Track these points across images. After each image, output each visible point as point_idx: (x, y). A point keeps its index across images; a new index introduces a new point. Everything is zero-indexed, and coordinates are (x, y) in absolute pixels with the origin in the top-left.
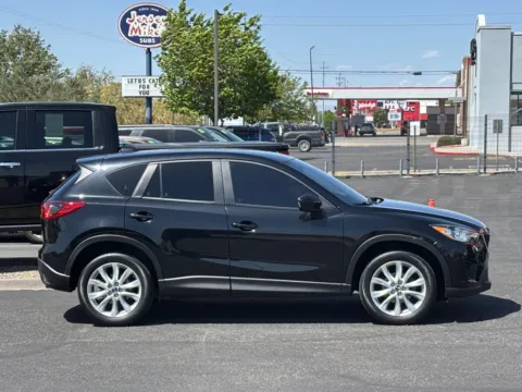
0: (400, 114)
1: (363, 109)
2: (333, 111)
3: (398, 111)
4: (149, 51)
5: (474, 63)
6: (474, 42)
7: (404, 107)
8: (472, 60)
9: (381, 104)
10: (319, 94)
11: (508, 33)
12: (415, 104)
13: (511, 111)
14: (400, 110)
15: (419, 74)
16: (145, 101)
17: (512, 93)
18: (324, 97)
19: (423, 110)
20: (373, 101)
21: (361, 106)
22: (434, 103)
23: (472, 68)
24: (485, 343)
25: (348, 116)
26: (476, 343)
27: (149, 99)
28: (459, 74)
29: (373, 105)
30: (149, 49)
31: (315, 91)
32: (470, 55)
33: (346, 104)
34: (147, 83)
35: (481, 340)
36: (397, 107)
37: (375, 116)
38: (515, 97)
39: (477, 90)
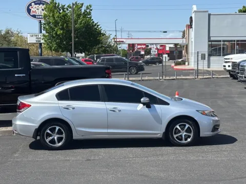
0: (157, 51)
1: (140, 48)
2: (126, 49)
3: (156, 49)
4: (40, 22)
5: (191, 27)
6: (191, 18)
7: (159, 47)
8: (190, 26)
9: (148, 46)
10: (120, 41)
11: (207, 14)
12: (163, 46)
13: (209, 49)
14: (157, 49)
15: (166, 32)
16: (38, 45)
17: (209, 41)
18: (122, 43)
19: (167, 49)
20: (144, 44)
21: (139, 47)
22: (172, 46)
23: (191, 30)
24: (204, 158)
25: (133, 51)
26: (201, 158)
27: (41, 44)
28: (184, 32)
29: (144, 47)
30: (40, 21)
31: (118, 40)
32: (189, 24)
33: (132, 46)
34: (40, 37)
35: (203, 157)
36: (155, 47)
37: (145, 52)
38: (210, 43)
39: (193, 40)
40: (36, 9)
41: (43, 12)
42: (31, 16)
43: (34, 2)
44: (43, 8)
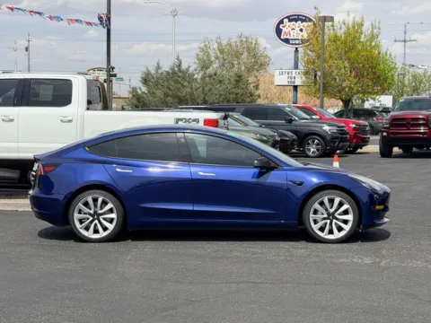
4: (296, 50)
16: (292, 88)
27: (295, 88)
34: (294, 75)
40: (290, 29)
41: (301, 34)
42: (282, 40)
43: (288, 17)
44: (302, 27)
